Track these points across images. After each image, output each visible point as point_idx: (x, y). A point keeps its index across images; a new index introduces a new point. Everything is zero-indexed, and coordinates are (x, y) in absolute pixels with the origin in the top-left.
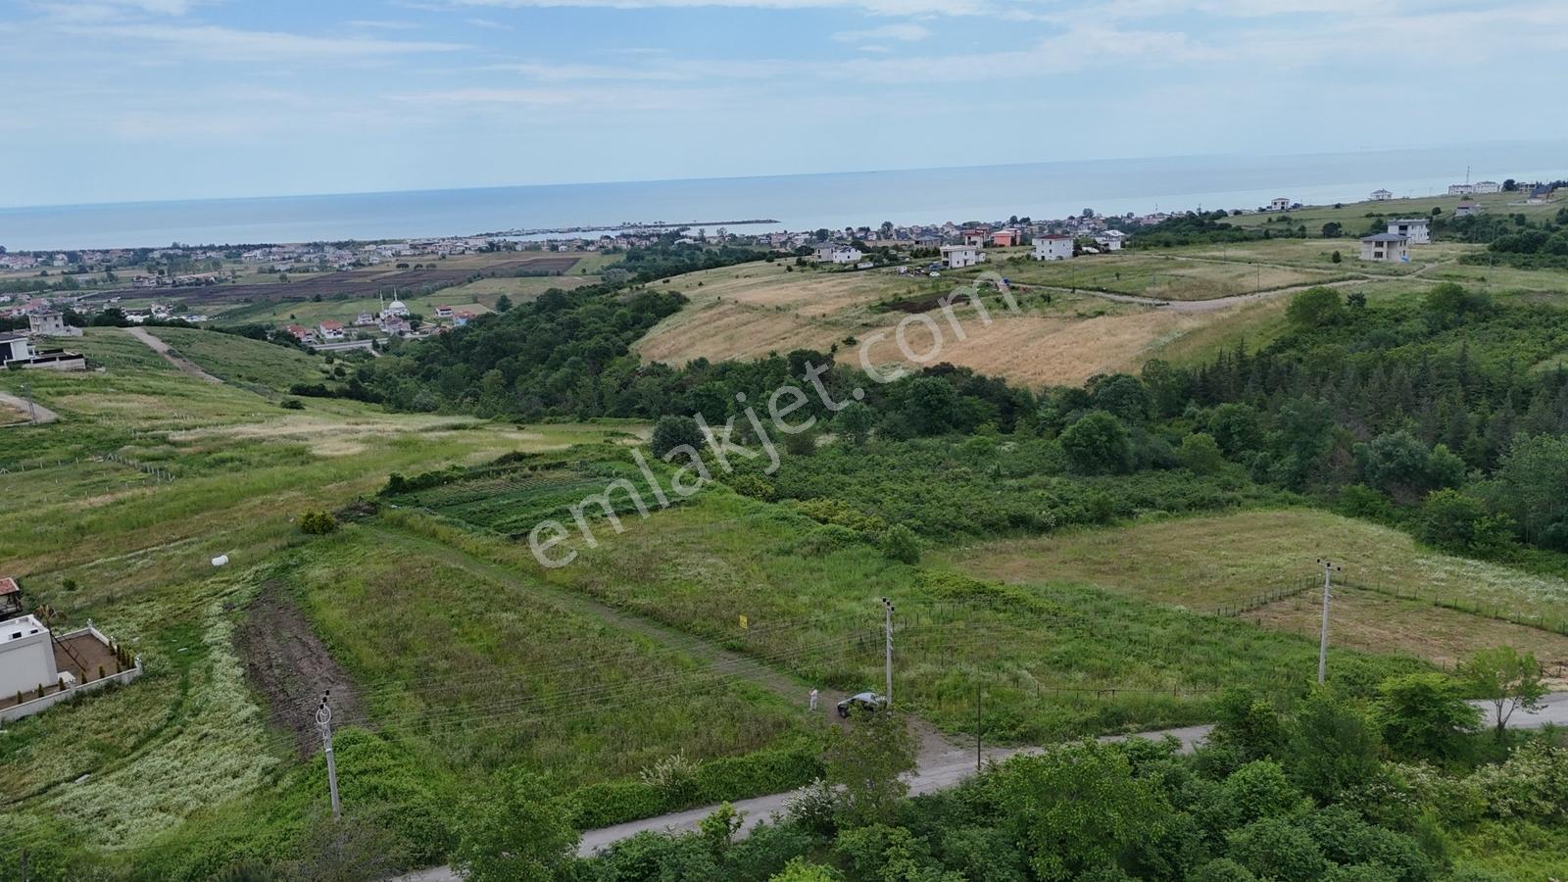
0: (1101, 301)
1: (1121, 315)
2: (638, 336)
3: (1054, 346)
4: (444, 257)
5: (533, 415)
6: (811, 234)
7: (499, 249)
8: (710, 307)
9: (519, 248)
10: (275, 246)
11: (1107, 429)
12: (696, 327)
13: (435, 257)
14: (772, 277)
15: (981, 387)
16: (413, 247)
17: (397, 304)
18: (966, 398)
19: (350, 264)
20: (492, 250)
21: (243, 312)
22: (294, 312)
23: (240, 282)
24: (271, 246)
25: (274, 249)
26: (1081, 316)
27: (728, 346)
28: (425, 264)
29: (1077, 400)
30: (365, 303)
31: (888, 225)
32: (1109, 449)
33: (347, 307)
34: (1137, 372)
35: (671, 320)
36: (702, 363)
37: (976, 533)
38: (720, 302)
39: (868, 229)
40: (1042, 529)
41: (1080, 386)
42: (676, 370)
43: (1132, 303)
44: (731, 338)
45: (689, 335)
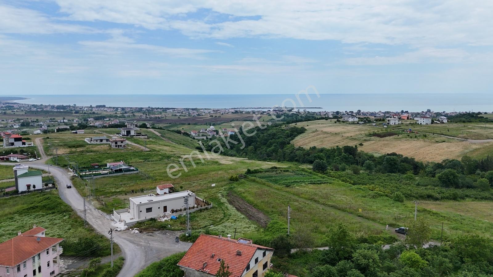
0: (443, 138)
1: (451, 142)
2: (293, 139)
3: (429, 150)
4: (222, 114)
5: (264, 159)
6: (334, 112)
7: (238, 113)
8: (314, 132)
9: (244, 112)
10: (175, 108)
11: (453, 174)
12: (310, 138)
13: (220, 114)
14: (330, 125)
15: (406, 160)
16: (214, 111)
17: (212, 127)
18: (402, 163)
19: (196, 115)
20: (236, 113)
21: (169, 127)
22: (183, 127)
23: (167, 118)
24: (174, 109)
25: (175, 110)
26: (437, 142)
27: (321, 143)
28: (218, 116)
29: (439, 166)
30: (202, 126)
31: (359, 111)
32: (453, 180)
33: (197, 127)
34: (460, 159)
35: (302, 135)
36: (314, 148)
37: (417, 198)
38: (316, 131)
39: (353, 112)
40: (436, 199)
41: (440, 162)
42: (306, 149)
43: (454, 139)
44: (322, 141)
45: (308, 140)
